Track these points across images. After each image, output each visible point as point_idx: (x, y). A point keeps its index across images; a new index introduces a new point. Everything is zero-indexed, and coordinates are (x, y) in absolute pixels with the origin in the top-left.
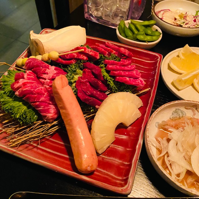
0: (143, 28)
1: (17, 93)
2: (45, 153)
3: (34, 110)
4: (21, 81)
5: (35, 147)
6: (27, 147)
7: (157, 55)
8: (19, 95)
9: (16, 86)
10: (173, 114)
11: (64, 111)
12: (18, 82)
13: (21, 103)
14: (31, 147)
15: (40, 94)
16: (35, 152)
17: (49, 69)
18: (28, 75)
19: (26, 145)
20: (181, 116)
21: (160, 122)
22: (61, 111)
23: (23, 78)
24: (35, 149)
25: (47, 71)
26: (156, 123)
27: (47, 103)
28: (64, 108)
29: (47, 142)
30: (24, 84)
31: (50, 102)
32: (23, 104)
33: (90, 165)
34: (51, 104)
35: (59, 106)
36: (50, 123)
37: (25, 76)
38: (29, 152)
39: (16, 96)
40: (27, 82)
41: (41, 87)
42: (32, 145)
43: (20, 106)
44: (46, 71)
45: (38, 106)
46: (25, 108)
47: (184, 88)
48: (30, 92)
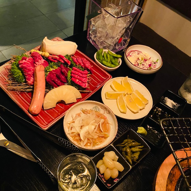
0: (112, 58)
1: (20, 66)
2: (20, 99)
3: (24, 77)
4: (24, 61)
5: (18, 94)
6: (14, 93)
7: (109, 76)
8: (21, 67)
9: (21, 62)
10: (93, 108)
11: (36, 82)
12: (22, 61)
13: (20, 71)
14: (16, 94)
15: (30, 70)
16: (16, 96)
17: (41, 60)
18: (29, 59)
19: (14, 92)
20: (97, 111)
21: (84, 109)
22: (35, 82)
23: (26, 60)
24: (17, 95)
25: (40, 61)
26: (81, 108)
27: (31, 75)
28: (36, 81)
29: (24, 94)
30: (25, 63)
31: (33, 76)
32: (21, 72)
33: (35, 110)
34: (32, 77)
35: (35, 79)
36: (28, 86)
37: (27, 59)
38: (14, 95)
39: (19, 67)
40: (27, 63)
41: (31, 68)
42: (17, 93)
43: (19, 72)
44: (38, 61)
45: (26, 76)
46: (21, 74)
47: (110, 99)
48: (25, 68)
